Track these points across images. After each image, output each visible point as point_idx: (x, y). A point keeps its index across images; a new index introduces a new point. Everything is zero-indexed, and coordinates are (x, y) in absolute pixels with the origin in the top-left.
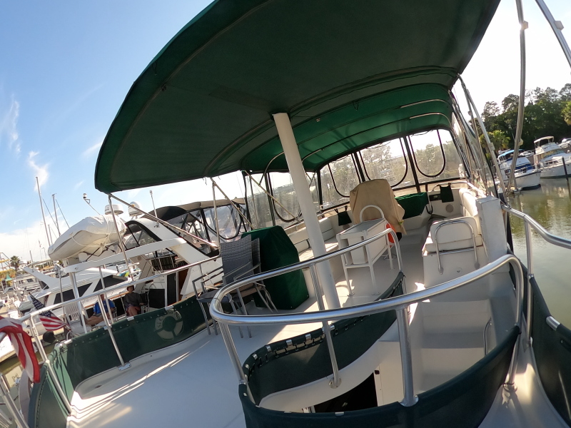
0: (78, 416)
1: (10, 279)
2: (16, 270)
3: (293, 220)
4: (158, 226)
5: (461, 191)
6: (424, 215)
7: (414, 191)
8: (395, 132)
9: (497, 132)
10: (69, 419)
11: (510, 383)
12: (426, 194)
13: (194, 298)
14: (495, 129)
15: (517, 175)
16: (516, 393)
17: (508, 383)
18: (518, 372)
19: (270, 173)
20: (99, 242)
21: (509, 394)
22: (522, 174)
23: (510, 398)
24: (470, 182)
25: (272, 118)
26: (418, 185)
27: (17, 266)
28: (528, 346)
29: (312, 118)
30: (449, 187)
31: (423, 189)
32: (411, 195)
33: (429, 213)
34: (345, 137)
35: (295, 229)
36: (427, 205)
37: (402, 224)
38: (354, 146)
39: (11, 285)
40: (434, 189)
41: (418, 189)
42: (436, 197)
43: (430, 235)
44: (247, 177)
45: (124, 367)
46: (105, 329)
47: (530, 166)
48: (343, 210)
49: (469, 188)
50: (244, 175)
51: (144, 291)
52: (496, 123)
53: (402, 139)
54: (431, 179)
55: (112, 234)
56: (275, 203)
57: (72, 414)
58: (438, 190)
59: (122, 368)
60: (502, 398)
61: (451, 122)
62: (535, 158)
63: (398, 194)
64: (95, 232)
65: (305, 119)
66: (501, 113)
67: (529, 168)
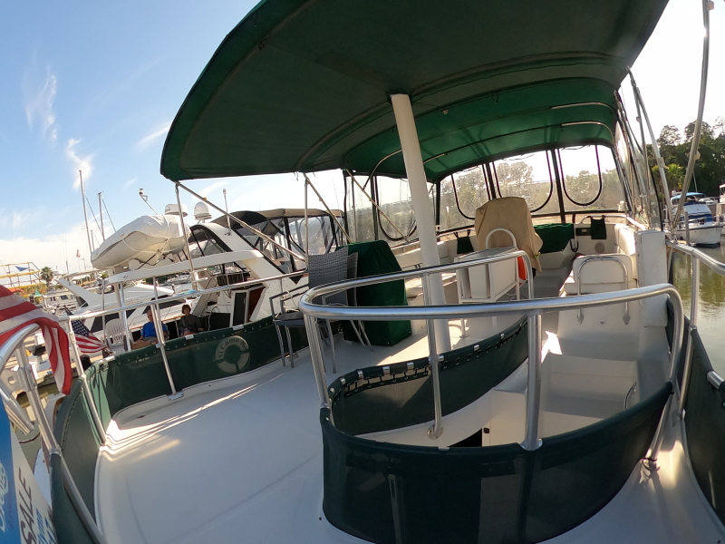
0: (114, 447)
1: (40, 295)
2: (47, 285)
3: (400, 239)
4: (229, 234)
5: (617, 227)
6: (567, 252)
7: (558, 220)
8: (540, 142)
9: (673, 166)
10: (101, 449)
11: (652, 459)
12: (572, 225)
13: (268, 320)
14: (672, 162)
15: (691, 226)
16: (658, 472)
17: (649, 459)
18: (663, 449)
19: (378, 177)
20: (156, 247)
21: (648, 473)
22: (698, 225)
23: (650, 477)
24: (630, 217)
25: (390, 100)
26: (563, 214)
27: (48, 280)
28: (678, 419)
29: (438, 108)
30: (603, 221)
31: (569, 219)
32: (553, 225)
33: (573, 250)
34: (478, 140)
35: (402, 250)
36: (572, 240)
37: (537, 258)
38: (487, 155)
39: (41, 301)
40: (583, 221)
41: (563, 219)
42: (585, 231)
43: (572, 274)
44: (349, 179)
45: (175, 396)
46: (157, 347)
47: (710, 217)
48: (465, 234)
49: (629, 224)
50: (346, 175)
51: (205, 315)
52: (673, 154)
53: (549, 152)
54: (581, 209)
55: (172, 239)
56: (381, 215)
57: (106, 443)
58: (588, 222)
59: (172, 397)
60: (640, 477)
61: (614, 135)
62: (719, 207)
63: (536, 222)
64: (152, 234)
65: (430, 108)
66: (682, 142)
67: (709, 220)
